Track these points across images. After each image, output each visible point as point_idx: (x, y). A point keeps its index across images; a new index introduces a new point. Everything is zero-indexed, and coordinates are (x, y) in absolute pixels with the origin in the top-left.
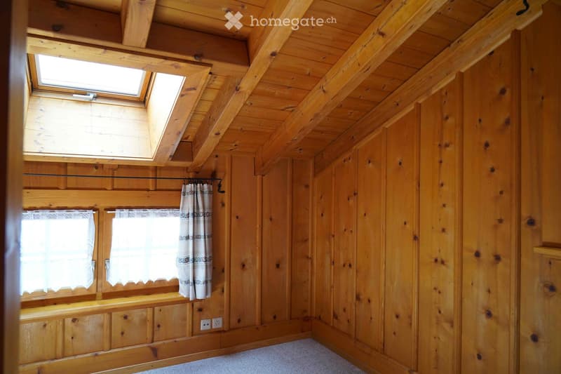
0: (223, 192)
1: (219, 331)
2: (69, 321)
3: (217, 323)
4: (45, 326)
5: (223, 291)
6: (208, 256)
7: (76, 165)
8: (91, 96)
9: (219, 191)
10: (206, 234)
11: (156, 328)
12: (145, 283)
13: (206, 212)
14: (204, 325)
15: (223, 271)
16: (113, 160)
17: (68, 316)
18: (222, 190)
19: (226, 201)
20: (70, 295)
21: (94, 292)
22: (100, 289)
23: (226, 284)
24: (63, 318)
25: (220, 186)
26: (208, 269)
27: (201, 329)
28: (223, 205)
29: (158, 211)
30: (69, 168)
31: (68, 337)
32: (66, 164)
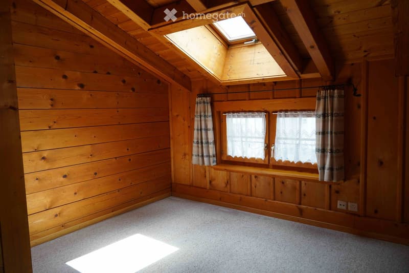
0: (359, 95)
1: (353, 214)
2: (253, 177)
3: (353, 207)
4: (243, 176)
5: (359, 182)
6: (334, 149)
7: (254, 84)
8: (254, 40)
9: (355, 94)
10: (333, 131)
11: (303, 196)
12: (295, 163)
13: (334, 112)
14: (340, 205)
15: (359, 164)
16: (263, 79)
17: (253, 174)
18: (358, 94)
19: (362, 104)
20: (255, 162)
21: (267, 163)
22: (270, 162)
23: (361, 176)
24: (250, 175)
25: (355, 90)
26: (335, 160)
27: (338, 207)
28: (359, 107)
29: (304, 113)
30: (251, 87)
31: (253, 186)
32: (249, 84)
